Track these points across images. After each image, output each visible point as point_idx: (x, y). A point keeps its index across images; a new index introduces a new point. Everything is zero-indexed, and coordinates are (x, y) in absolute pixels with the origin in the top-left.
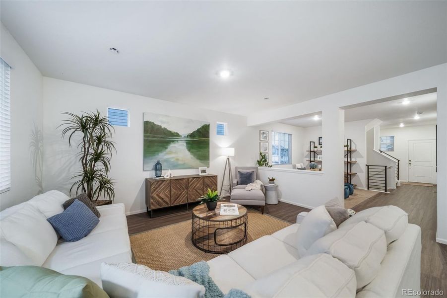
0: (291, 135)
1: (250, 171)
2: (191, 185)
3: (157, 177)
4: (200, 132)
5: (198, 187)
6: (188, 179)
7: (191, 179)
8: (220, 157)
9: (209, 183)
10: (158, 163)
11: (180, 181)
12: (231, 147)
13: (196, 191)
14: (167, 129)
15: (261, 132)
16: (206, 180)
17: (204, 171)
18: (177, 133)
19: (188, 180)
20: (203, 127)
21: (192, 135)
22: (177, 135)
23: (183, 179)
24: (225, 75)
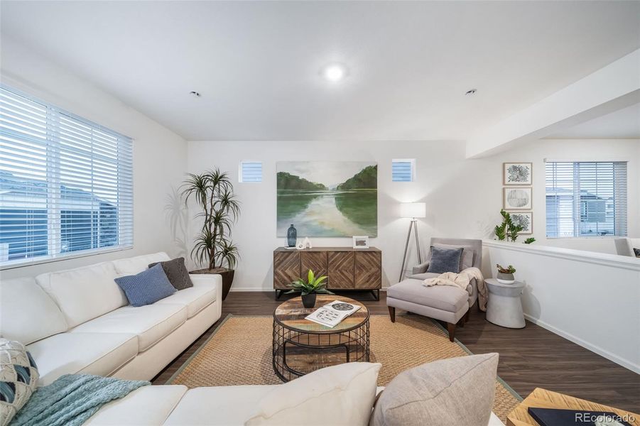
0: (625, 163)
1: (455, 247)
2: (333, 262)
3: (290, 246)
4: (360, 180)
5: (344, 267)
6: (327, 253)
7: (332, 254)
8: (400, 220)
9: (364, 262)
10: (292, 228)
11: (315, 255)
12: (421, 201)
13: (341, 272)
14: (307, 180)
15: (508, 166)
16: (359, 257)
17: (362, 243)
18: (321, 185)
19: (328, 255)
20: (364, 171)
21: (344, 186)
22: (322, 187)
23: (320, 252)
24: (334, 75)
